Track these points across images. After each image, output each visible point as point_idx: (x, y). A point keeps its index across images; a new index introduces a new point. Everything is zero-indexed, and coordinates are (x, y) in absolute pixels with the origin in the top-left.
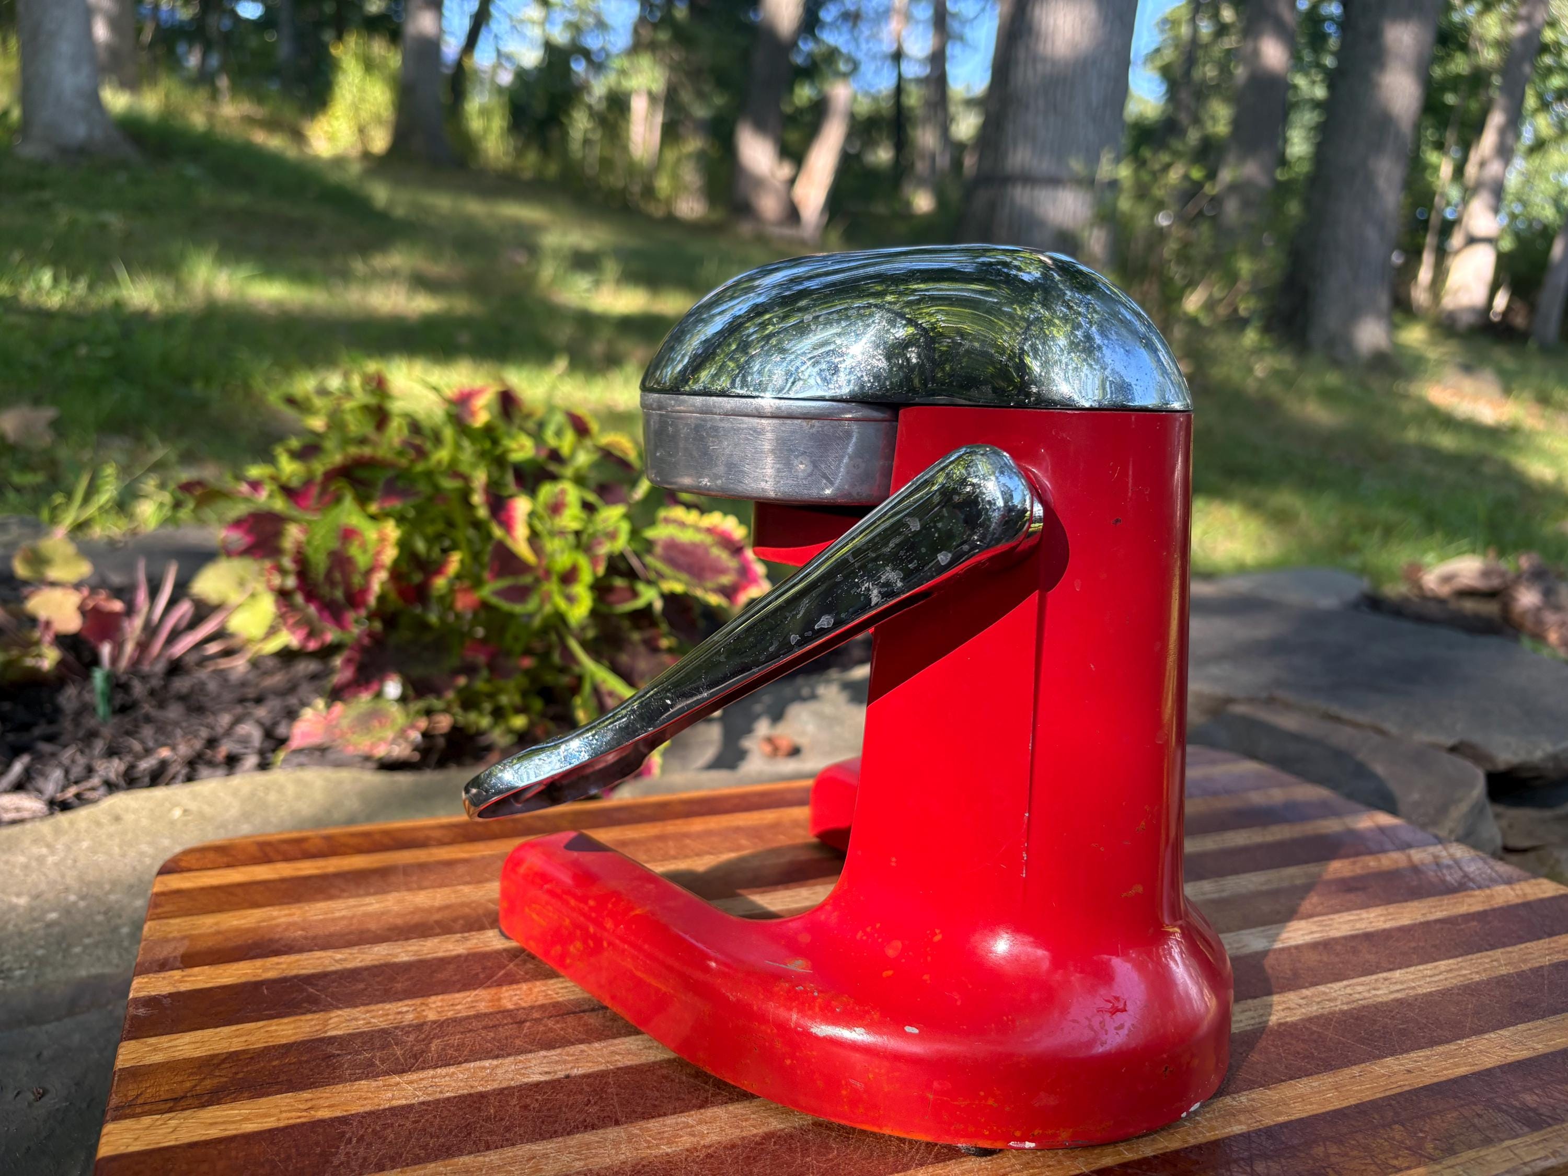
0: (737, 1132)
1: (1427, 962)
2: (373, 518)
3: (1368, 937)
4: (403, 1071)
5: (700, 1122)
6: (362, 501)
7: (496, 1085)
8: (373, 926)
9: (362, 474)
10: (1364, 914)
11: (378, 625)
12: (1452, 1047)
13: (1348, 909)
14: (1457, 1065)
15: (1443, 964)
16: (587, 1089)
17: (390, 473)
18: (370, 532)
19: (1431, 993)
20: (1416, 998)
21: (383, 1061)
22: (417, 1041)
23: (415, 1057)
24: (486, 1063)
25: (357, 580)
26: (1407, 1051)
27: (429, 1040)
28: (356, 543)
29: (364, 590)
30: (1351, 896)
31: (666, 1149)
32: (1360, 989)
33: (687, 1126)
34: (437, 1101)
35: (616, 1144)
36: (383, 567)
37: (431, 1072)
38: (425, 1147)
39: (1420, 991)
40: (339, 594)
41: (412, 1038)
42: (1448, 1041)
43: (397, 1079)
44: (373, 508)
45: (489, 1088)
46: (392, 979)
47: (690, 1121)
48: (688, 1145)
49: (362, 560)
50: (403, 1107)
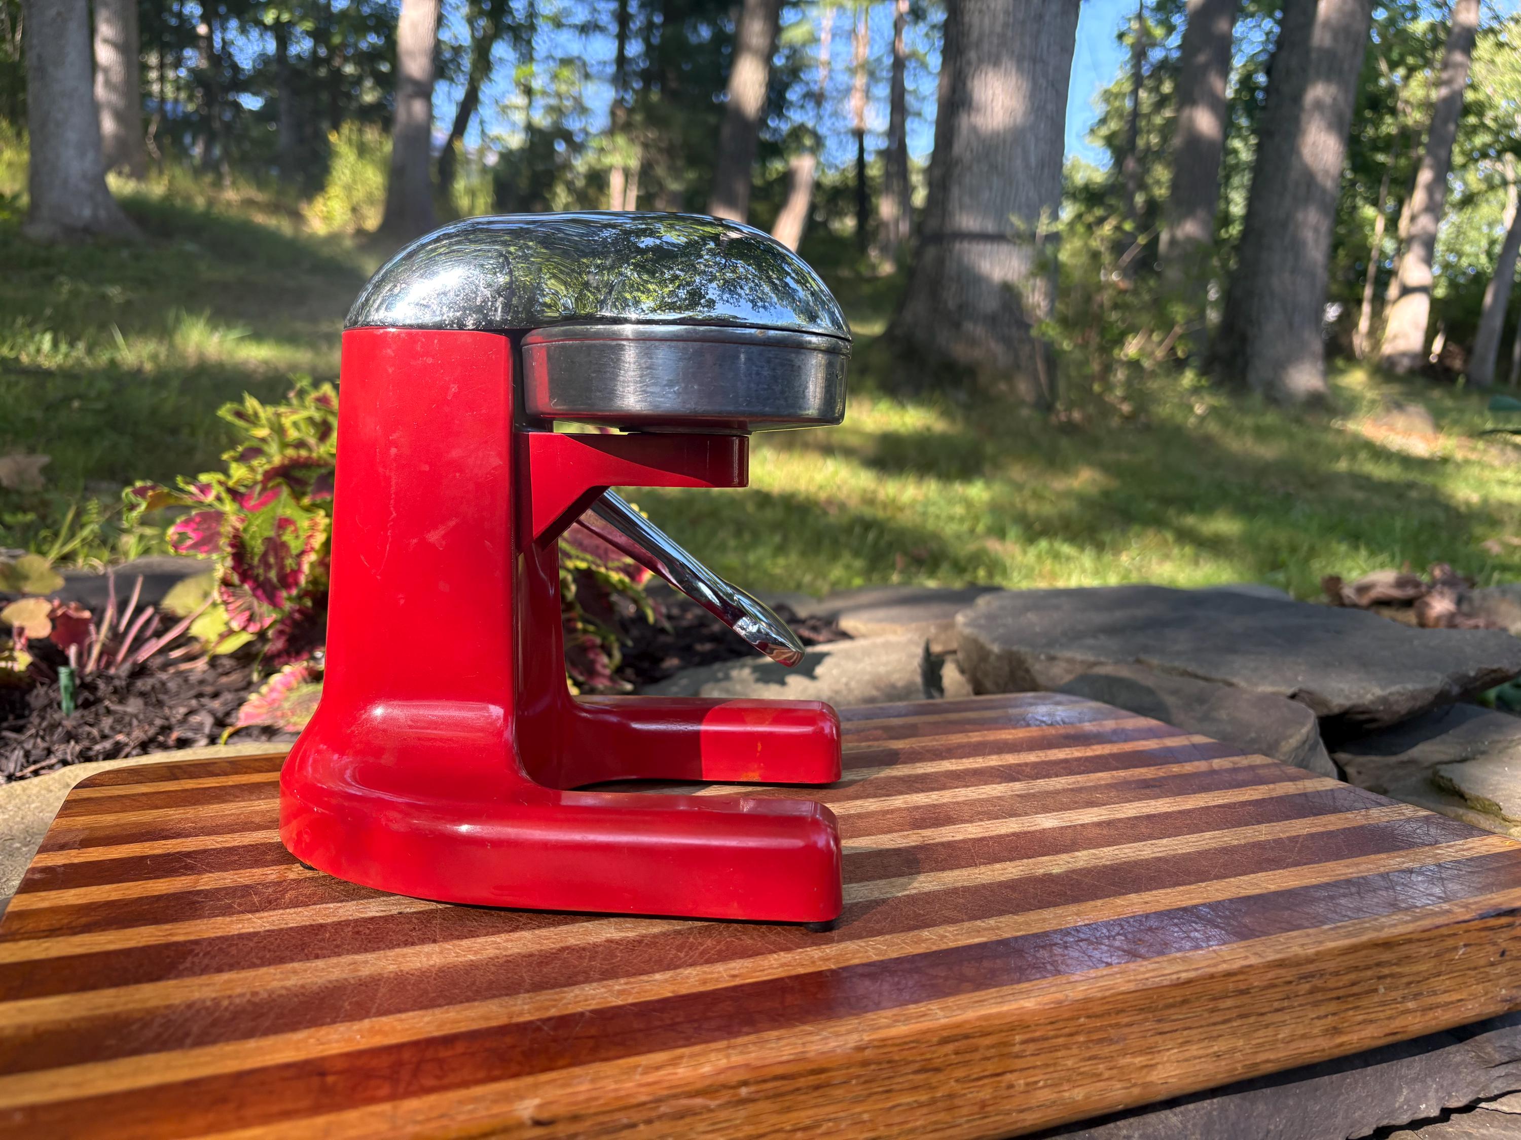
0: (538, 947)
1: (1194, 833)
2: (308, 509)
3: (1149, 817)
4: (257, 911)
5: (507, 941)
6: (297, 496)
7: (335, 919)
8: (257, 820)
9: (299, 474)
10: (1153, 802)
11: (309, 603)
12: (1193, 887)
13: (1140, 800)
14: (1191, 899)
15: (1208, 835)
16: (415, 921)
17: (323, 471)
18: (304, 523)
19: (1189, 853)
20: (1174, 856)
21: (240, 905)
22: (275, 892)
23: (270, 902)
24: (331, 905)
25: (289, 562)
26: (1151, 890)
27: (285, 891)
28: (291, 528)
29: (297, 572)
30: (1148, 791)
31: (471, 957)
32: (1127, 851)
33: (495, 943)
34: (282, 930)
35: (429, 956)
36: (312, 549)
37: (281, 911)
38: (261, 958)
39: (1180, 852)
40: (273, 575)
41: (270, 890)
42: (1190, 883)
43: (250, 916)
44: (306, 501)
45: (329, 921)
46: (264, 853)
47: (498, 940)
48: (491, 955)
49: (295, 545)
50: (249, 934)
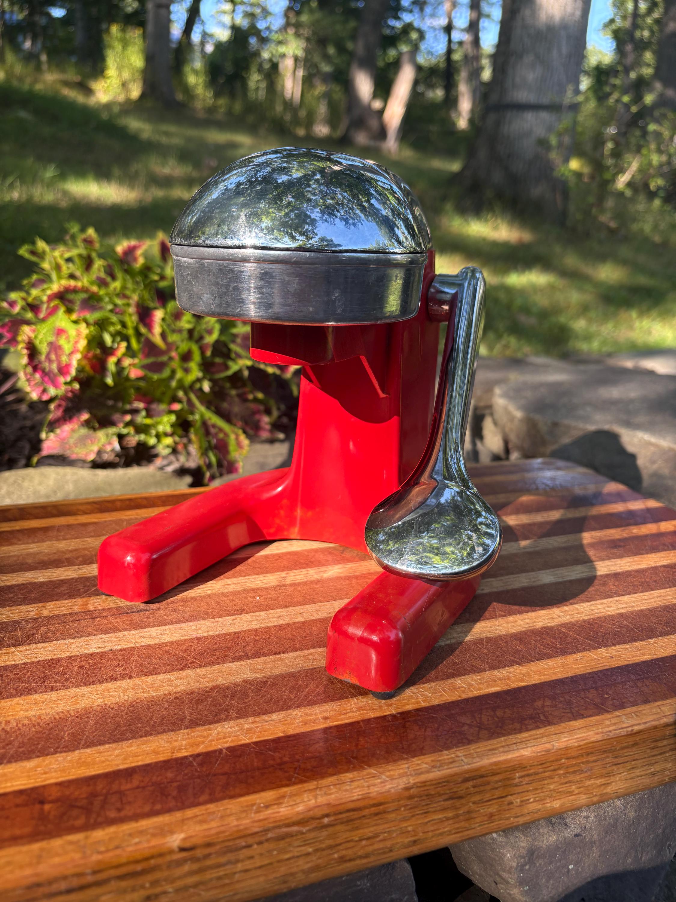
0: (197, 685)
1: (647, 591)
2: (76, 322)
3: (616, 575)
4: (19, 645)
5: (178, 678)
6: (69, 311)
7: (68, 654)
8: (30, 561)
9: (71, 296)
10: (618, 561)
11: (77, 386)
12: (644, 643)
13: (610, 558)
14: (643, 654)
15: (656, 593)
16: (120, 658)
17: (83, 296)
18: (72, 330)
19: (642, 611)
20: (632, 613)
21: (9, 639)
22: (32, 627)
23: (28, 637)
24: (67, 641)
25: (64, 359)
26: (614, 645)
27: (39, 627)
28: (64, 337)
29: (68, 366)
30: (614, 551)
31: (153, 694)
32: (600, 606)
33: (170, 680)
34: (32, 663)
35: (125, 691)
36: (78, 351)
37: (34, 646)
38: (16, 689)
39: (636, 609)
40: (54, 366)
41: (30, 626)
42: (643, 640)
43: (13, 649)
44: (74, 317)
45: (64, 656)
46: (30, 591)
47: (172, 678)
48: (166, 692)
49: (67, 347)
50: (11, 666)
